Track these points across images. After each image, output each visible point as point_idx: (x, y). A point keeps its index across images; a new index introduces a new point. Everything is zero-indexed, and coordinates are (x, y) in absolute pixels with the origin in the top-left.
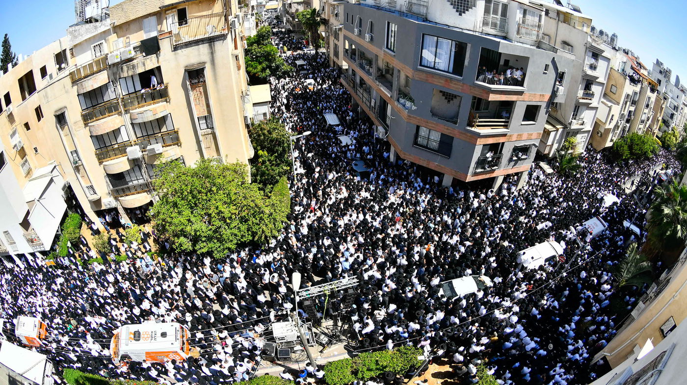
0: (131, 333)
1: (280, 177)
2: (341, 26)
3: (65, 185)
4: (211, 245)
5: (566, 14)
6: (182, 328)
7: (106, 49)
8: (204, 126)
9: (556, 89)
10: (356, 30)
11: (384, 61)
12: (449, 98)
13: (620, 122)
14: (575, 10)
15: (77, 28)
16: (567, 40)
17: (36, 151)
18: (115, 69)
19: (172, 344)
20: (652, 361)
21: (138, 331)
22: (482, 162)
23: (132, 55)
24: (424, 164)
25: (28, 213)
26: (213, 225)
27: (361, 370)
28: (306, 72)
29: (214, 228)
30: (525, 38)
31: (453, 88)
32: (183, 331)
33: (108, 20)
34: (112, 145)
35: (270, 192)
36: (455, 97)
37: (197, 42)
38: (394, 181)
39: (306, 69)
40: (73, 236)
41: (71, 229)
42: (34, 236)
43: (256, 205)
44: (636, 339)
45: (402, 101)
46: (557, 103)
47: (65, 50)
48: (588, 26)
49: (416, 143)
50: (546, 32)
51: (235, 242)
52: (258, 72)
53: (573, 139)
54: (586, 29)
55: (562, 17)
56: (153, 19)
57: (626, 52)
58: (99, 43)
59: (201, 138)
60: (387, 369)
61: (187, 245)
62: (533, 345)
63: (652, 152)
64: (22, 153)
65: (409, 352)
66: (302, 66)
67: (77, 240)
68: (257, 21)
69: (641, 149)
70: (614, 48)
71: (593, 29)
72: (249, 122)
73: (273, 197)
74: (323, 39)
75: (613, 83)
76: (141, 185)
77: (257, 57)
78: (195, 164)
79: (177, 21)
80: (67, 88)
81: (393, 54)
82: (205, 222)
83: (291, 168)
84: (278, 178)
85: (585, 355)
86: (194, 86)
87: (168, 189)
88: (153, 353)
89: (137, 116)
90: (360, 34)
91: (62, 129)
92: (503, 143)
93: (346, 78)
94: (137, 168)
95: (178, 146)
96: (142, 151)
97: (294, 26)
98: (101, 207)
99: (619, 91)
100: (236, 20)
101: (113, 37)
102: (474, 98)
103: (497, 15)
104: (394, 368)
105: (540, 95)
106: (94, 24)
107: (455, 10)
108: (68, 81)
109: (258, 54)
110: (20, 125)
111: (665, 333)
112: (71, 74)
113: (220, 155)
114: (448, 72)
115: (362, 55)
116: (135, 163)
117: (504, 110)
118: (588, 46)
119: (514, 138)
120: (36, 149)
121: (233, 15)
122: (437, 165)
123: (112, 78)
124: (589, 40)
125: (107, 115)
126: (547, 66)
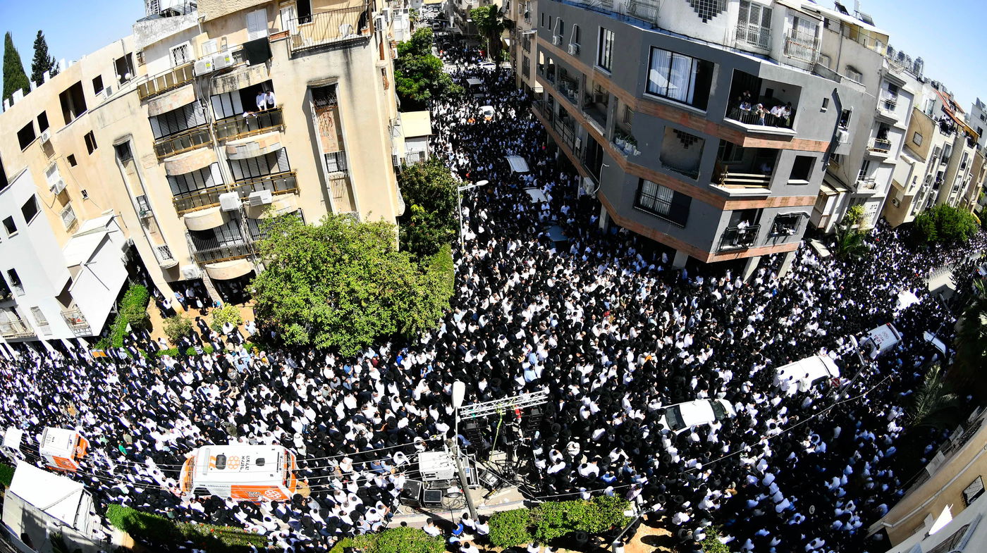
0: (212, 457)
1: (441, 244)
2: (533, 32)
3: (126, 244)
4: (336, 337)
5: (852, 26)
6: (287, 453)
7: (191, 54)
8: (333, 167)
9: (837, 135)
10: (555, 38)
11: (595, 84)
12: (687, 141)
13: (925, 187)
14: (865, 21)
15: (148, 23)
16: (854, 64)
17: (85, 196)
18: (205, 82)
19: (272, 475)
20: (949, 539)
21: (223, 455)
22: (730, 236)
23: (231, 64)
24: (647, 234)
25: (70, 282)
26: (341, 309)
27: (541, 526)
28: (482, 95)
29: (342, 313)
30: (796, 59)
31: (693, 127)
32: (288, 457)
33: (194, 12)
34: (198, 190)
35: (427, 266)
36: (696, 139)
37: (326, 48)
38: (605, 257)
39: (483, 92)
40: (135, 317)
41: (133, 306)
42: (76, 315)
43: (405, 283)
44: (929, 505)
45: (619, 142)
46: (838, 155)
47: (130, 55)
48: (883, 46)
49: (637, 202)
50: (825, 52)
51: (372, 334)
52: (413, 93)
53: (859, 209)
54: (881, 50)
55: (847, 29)
56: (262, 13)
57: (936, 86)
58: (182, 45)
59: (329, 184)
60: (579, 527)
61: (302, 335)
62: (786, 504)
63: (967, 233)
64: (64, 197)
65: (612, 505)
66: (476, 86)
67: (140, 322)
68: (412, 20)
69: (953, 229)
70: (919, 79)
71: (890, 50)
72: (399, 164)
73: (431, 273)
74: (507, 49)
75: (916, 129)
76: (238, 248)
77: (412, 71)
78: (320, 220)
79: (297, 17)
80: (132, 107)
81: (609, 74)
82: (330, 304)
83: (457, 232)
84: (438, 245)
85: (858, 524)
86: (320, 110)
87: (278, 255)
88: (241, 487)
89: (235, 150)
90: (562, 44)
91: (125, 165)
92: (761, 210)
93: (540, 106)
94: (233, 224)
95: (295, 194)
96: (242, 201)
97: (465, 30)
98: (178, 276)
99: (925, 141)
100: (383, 17)
101: (202, 37)
102: (723, 142)
103: (757, 24)
104: (589, 526)
105: (816, 142)
106: (173, 18)
107: (697, 14)
108: (135, 97)
109: (414, 68)
110: (61, 159)
111: (969, 499)
112: (139, 88)
113: (356, 210)
114: (686, 103)
115: (564, 74)
116: (232, 217)
117: (764, 162)
118: (883, 74)
119: (777, 203)
120: (85, 194)
121: (378, 11)
122: (667, 237)
123: (200, 94)
124: (885, 65)
125: (192, 147)
126: (826, 101)
